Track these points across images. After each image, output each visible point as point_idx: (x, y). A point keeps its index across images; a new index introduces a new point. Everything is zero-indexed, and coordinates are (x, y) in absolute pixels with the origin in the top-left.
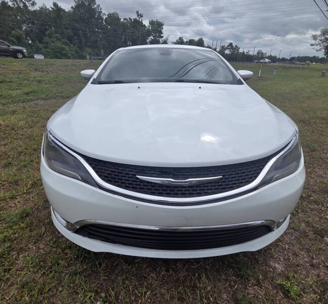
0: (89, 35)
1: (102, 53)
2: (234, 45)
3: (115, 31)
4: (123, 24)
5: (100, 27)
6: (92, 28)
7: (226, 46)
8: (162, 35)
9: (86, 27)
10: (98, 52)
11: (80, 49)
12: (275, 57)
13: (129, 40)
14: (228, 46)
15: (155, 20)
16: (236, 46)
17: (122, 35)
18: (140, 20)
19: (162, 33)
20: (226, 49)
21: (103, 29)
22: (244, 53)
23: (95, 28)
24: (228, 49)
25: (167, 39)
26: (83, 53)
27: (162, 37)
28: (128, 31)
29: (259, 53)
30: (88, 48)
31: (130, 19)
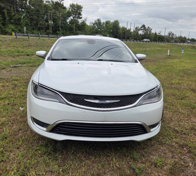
0: (13, 14)
1: (25, 30)
2: (146, 27)
3: (38, 11)
4: (46, 6)
5: (24, 7)
6: (17, 8)
7: (140, 27)
8: (81, 16)
9: (11, 7)
10: (21, 28)
11: (3, 26)
12: (185, 38)
13: (50, 19)
14: (141, 27)
15: (76, 4)
16: (148, 27)
17: (45, 15)
18: (62, 3)
19: (81, 15)
20: (139, 30)
21: (27, 9)
22: (156, 33)
23: (19, 8)
24: (142, 30)
25: (86, 20)
26: (5, 29)
27: (81, 18)
28: (50, 11)
29: (170, 34)
30: (11, 25)
31: (53, 2)
